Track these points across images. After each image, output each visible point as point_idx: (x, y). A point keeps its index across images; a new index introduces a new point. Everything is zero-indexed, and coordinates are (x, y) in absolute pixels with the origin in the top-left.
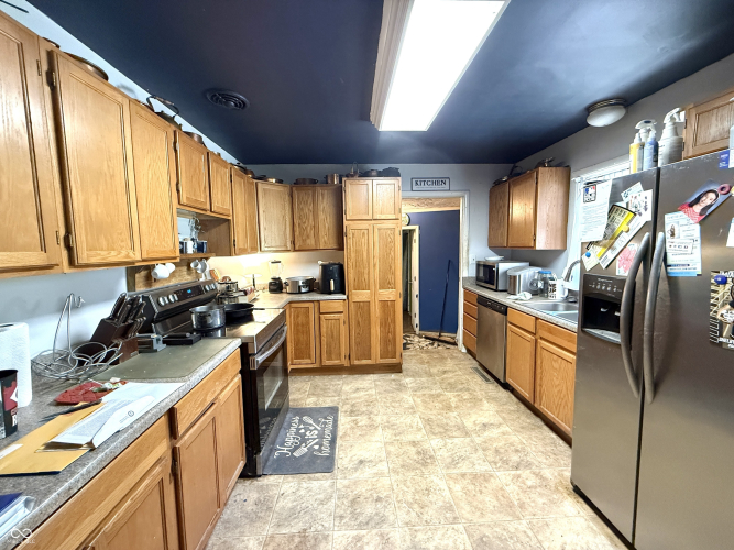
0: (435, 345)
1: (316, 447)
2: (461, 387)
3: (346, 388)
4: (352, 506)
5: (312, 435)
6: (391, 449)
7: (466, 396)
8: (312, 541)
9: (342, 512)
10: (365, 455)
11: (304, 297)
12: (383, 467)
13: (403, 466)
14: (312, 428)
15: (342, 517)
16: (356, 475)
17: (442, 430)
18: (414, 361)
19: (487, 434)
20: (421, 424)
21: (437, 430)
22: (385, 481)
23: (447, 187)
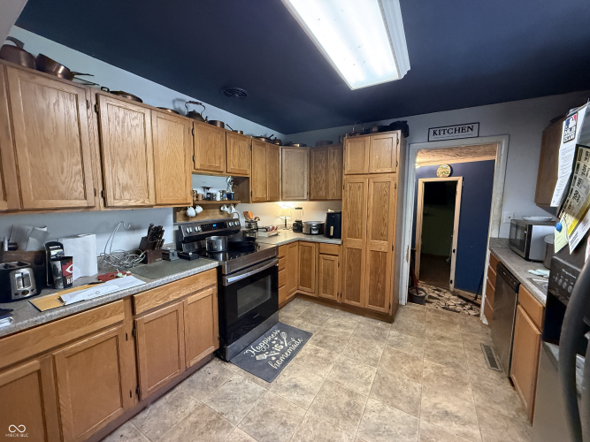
0: (468, 307)
1: (274, 358)
2: (450, 360)
3: (331, 321)
4: (262, 416)
5: (278, 348)
6: (328, 388)
7: (448, 372)
8: (220, 425)
9: (253, 416)
10: (303, 381)
11: (314, 239)
12: (309, 400)
13: (325, 408)
14: (282, 343)
15: (250, 420)
16: (283, 394)
17: (390, 395)
18: (414, 316)
19: (440, 424)
20: (372, 379)
21: (385, 392)
22: (302, 412)
23: (475, 133)
